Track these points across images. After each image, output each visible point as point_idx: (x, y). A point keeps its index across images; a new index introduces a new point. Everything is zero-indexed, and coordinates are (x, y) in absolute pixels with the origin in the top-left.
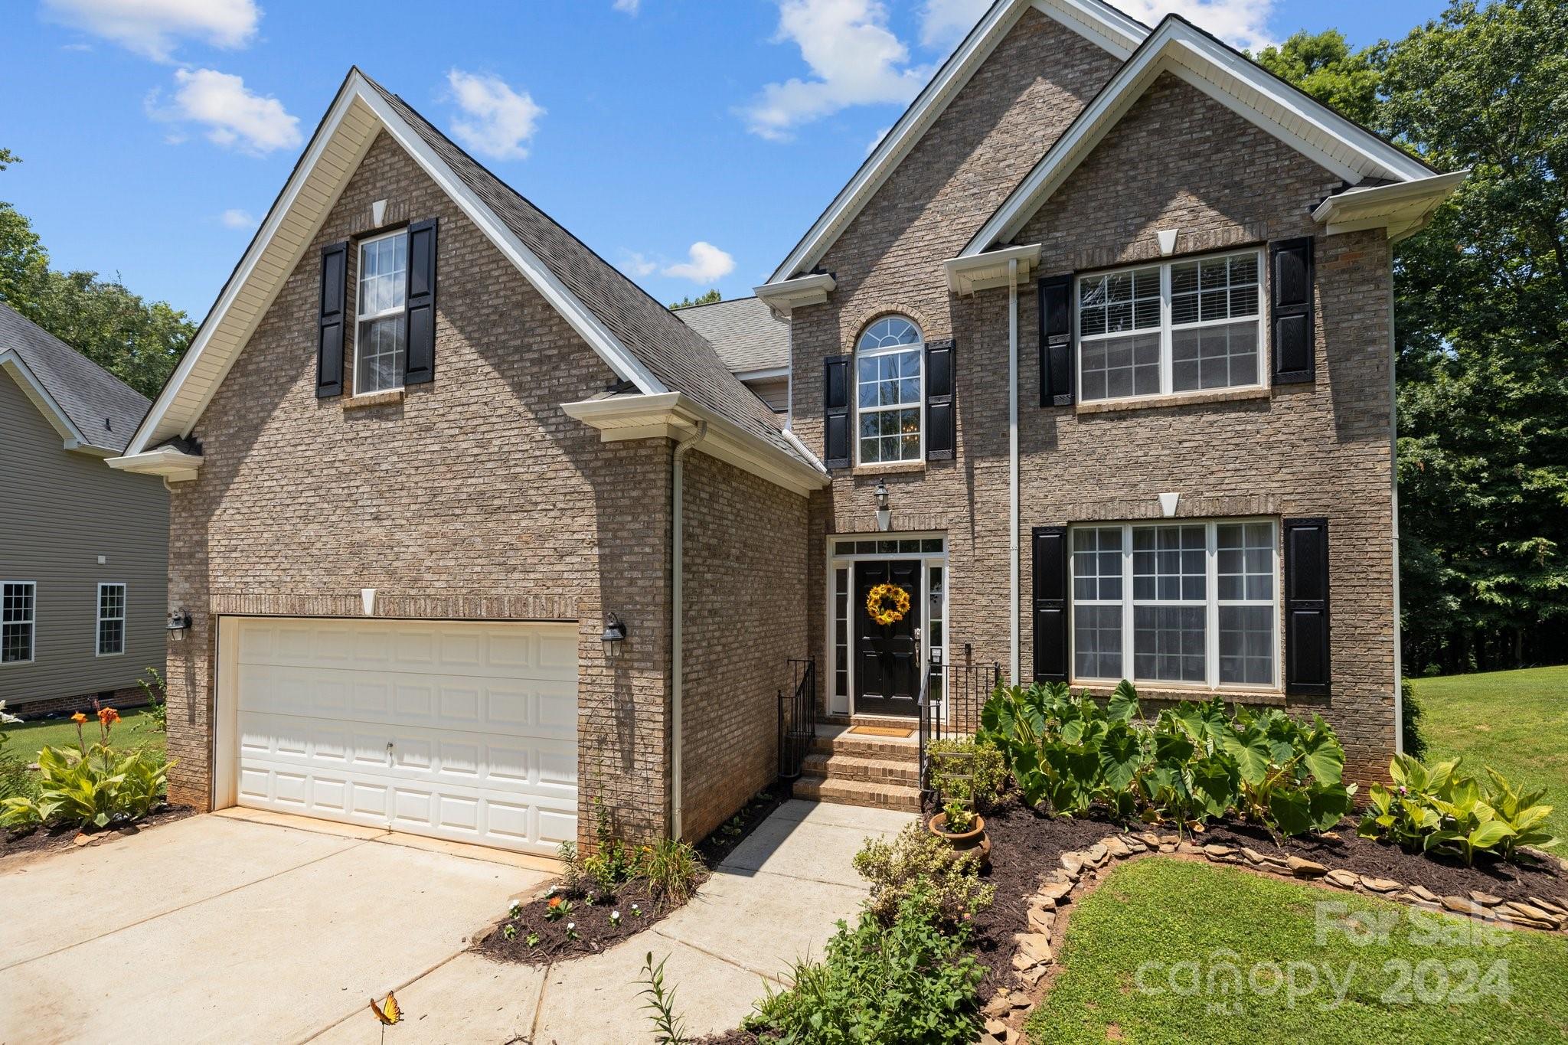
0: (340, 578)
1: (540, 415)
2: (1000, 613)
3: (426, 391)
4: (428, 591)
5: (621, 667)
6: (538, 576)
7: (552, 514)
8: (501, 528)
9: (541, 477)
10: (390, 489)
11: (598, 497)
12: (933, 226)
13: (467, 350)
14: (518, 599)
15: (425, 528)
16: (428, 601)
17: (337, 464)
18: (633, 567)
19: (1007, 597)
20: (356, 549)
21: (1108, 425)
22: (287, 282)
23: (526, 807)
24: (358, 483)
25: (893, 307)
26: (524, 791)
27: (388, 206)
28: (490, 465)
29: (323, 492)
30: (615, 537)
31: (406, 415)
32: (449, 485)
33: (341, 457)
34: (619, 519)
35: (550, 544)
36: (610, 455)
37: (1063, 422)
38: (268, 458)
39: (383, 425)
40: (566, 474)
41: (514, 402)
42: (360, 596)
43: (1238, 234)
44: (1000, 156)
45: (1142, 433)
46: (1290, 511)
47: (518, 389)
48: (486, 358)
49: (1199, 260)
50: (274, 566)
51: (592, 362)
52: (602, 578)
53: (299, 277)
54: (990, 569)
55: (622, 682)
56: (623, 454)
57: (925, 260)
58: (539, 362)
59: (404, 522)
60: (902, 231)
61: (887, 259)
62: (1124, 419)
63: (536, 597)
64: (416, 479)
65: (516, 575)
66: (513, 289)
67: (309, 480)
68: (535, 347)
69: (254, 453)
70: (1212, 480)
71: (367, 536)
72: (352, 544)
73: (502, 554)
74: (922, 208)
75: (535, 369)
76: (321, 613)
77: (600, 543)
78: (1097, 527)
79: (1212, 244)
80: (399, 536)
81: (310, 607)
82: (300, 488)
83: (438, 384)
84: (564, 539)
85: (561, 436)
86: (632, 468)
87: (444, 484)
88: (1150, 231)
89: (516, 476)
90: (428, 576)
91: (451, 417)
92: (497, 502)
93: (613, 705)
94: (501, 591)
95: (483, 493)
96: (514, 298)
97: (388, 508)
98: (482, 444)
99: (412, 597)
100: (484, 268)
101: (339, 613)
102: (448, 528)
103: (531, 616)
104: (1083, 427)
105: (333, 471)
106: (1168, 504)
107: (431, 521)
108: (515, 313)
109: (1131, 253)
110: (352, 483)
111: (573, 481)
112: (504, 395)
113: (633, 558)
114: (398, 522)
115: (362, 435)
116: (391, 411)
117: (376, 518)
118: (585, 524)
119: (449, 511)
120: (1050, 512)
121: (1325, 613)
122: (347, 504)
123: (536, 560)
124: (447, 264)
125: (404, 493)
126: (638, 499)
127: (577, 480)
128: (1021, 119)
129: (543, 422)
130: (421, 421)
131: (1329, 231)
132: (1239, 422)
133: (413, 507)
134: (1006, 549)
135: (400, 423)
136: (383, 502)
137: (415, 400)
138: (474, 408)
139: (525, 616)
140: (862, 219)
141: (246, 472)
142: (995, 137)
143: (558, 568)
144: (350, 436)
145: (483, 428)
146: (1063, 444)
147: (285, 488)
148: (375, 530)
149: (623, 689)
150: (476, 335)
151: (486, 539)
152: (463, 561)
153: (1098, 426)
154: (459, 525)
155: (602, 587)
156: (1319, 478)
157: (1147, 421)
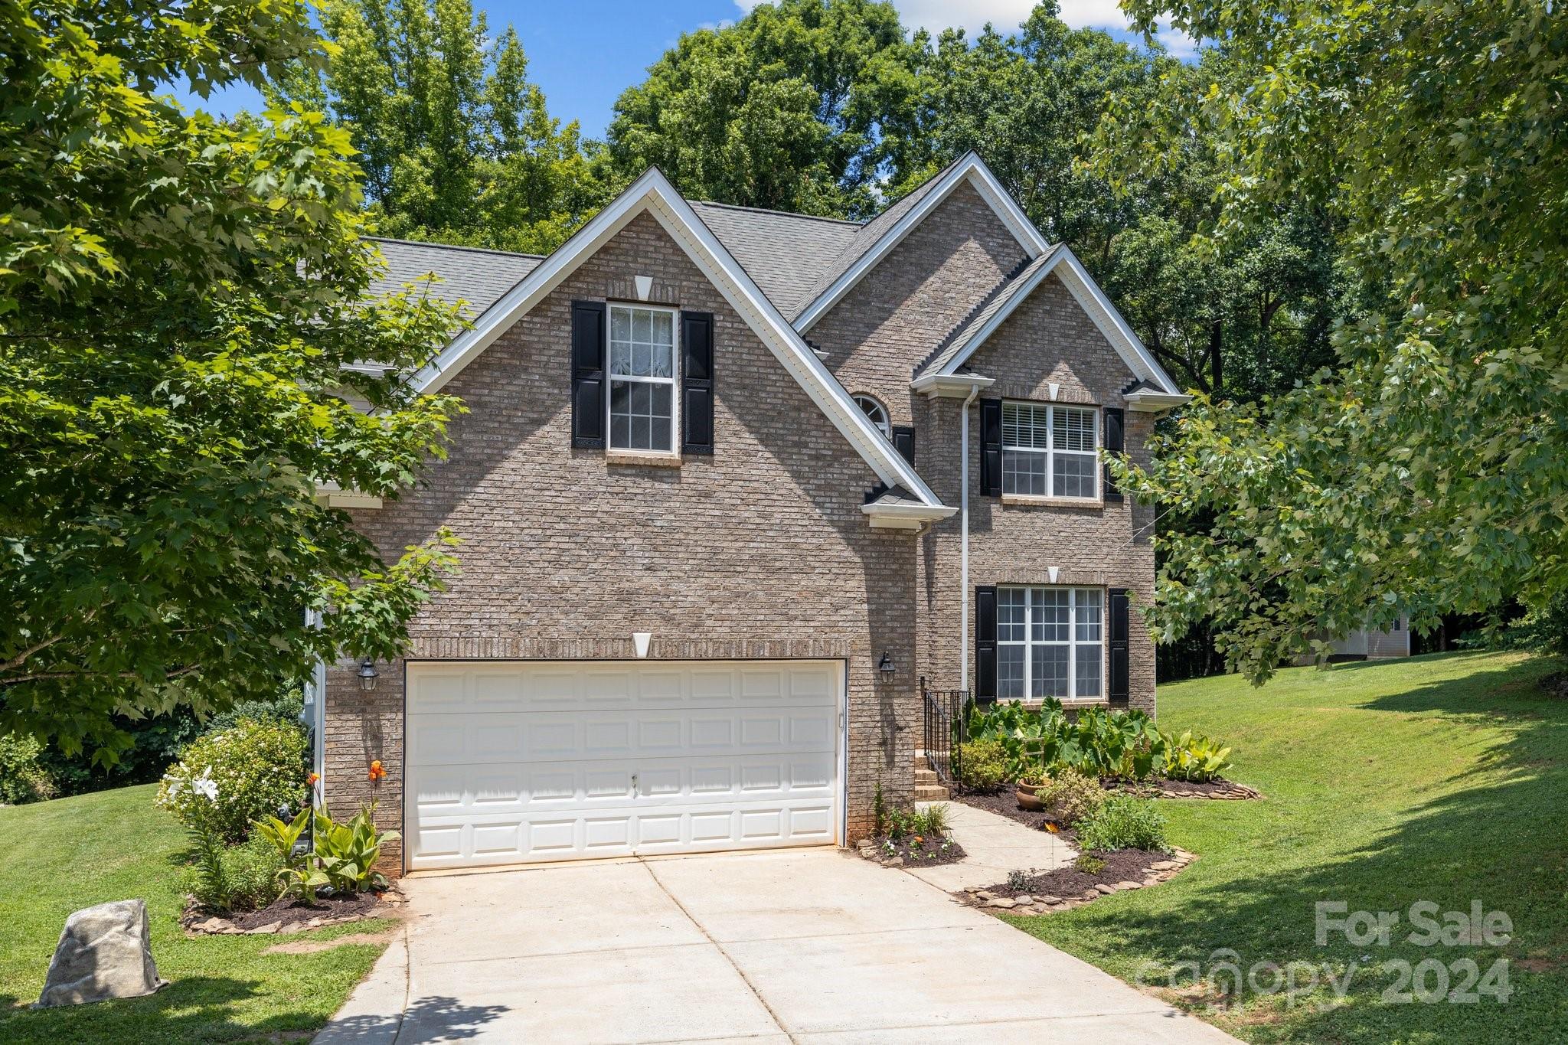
0: (605, 623)
1: (817, 499)
2: (954, 651)
3: (705, 462)
4: (710, 636)
5: (885, 692)
6: (817, 624)
7: (828, 577)
8: (783, 585)
9: (819, 548)
10: (666, 543)
11: (866, 567)
12: (898, 329)
13: (747, 435)
14: (799, 642)
15: (706, 581)
16: (710, 644)
17: (599, 515)
18: (893, 619)
19: (959, 639)
20: (625, 597)
21: (1020, 515)
22: (521, 321)
23: (780, 810)
24: (626, 535)
25: (867, 390)
26: (778, 798)
27: (653, 284)
28: (771, 533)
29: (580, 539)
30: (880, 598)
31: (684, 480)
32: (731, 547)
33: (606, 508)
34: (882, 584)
35: (827, 600)
36: (875, 537)
37: (995, 508)
38: (499, 497)
39: (657, 485)
40: (840, 547)
41: (793, 486)
42: (631, 639)
43: (1088, 398)
44: (946, 287)
45: (1039, 523)
46: (1112, 583)
47: (797, 476)
48: (766, 446)
49: (1067, 407)
50: (513, 609)
51: (860, 466)
52: (871, 627)
53: (536, 320)
54: (947, 616)
55: (886, 701)
56: (886, 537)
57: (892, 356)
58: (817, 457)
59: (681, 574)
60: (875, 327)
61: (863, 348)
62: (1028, 511)
63: (815, 640)
64: (696, 537)
65: (797, 623)
66: (790, 395)
67: (562, 526)
68: (811, 445)
69: (478, 490)
70: (1075, 560)
71: (637, 585)
72: (620, 591)
73: (785, 605)
74: (890, 312)
75: (813, 463)
76: (579, 655)
77: (868, 601)
78: (1011, 588)
79: (1076, 400)
80: (675, 586)
81: (563, 651)
82: (549, 533)
83: (716, 458)
84: (838, 598)
85: (836, 518)
86: (891, 549)
87: (725, 544)
88: (1045, 381)
89: (795, 546)
90: (709, 623)
91: (733, 489)
92: (778, 564)
93: (878, 718)
94: (784, 635)
95: (764, 555)
96: (791, 402)
97: (662, 561)
98: (762, 515)
99: (694, 641)
100: (762, 370)
101: (603, 656)
102: (731, 582)
103: (811, 655)
104: (1006, 514)
105: (595, 521)
106: (1053, 574)
107: (712, 575)
108: (793, 414)
109: (1035, 395)
110: (618, 535)
111: (846, 554)
112: (785, 478)
113: (895, 613)
114: (674, 574)
115: (630, 490)
116: (665, 473)
117: (649, 569)
118: (856, 586)
119: (730, 568)
120: (986, 575)
121: (1127, 649)
122: (612, 554)
123: (815, 612)
124: (724, 357)
125: (682, 549)
126: (896, 571)
127: (848, 553)
128: (959, 264)
129: (818, 505)
130: (700, 488)
131: (1131, 408)
132: (1089, 523)
133: (691, 562)
134: (959, 602)
135: (676, 486)
136: (657, 554)
137: (693, 468)
138: (756, 484)
139: (806, 655)
140: (843, 305)
141: (466, 508)
142: (942, 272)
143: (834, 618)
144: (617, 489)
145: (766, 503)
146: (996, 525)
147: (526, 531)
148: (646, 580)
149: (886, 708)
150: (756, 424)
151: (768, 592)
152: (747, 611)
153: (1015, 515)
154: (740, 580)
155: (871, 633)
156: (1124, 562)
157: (1042, 515)
